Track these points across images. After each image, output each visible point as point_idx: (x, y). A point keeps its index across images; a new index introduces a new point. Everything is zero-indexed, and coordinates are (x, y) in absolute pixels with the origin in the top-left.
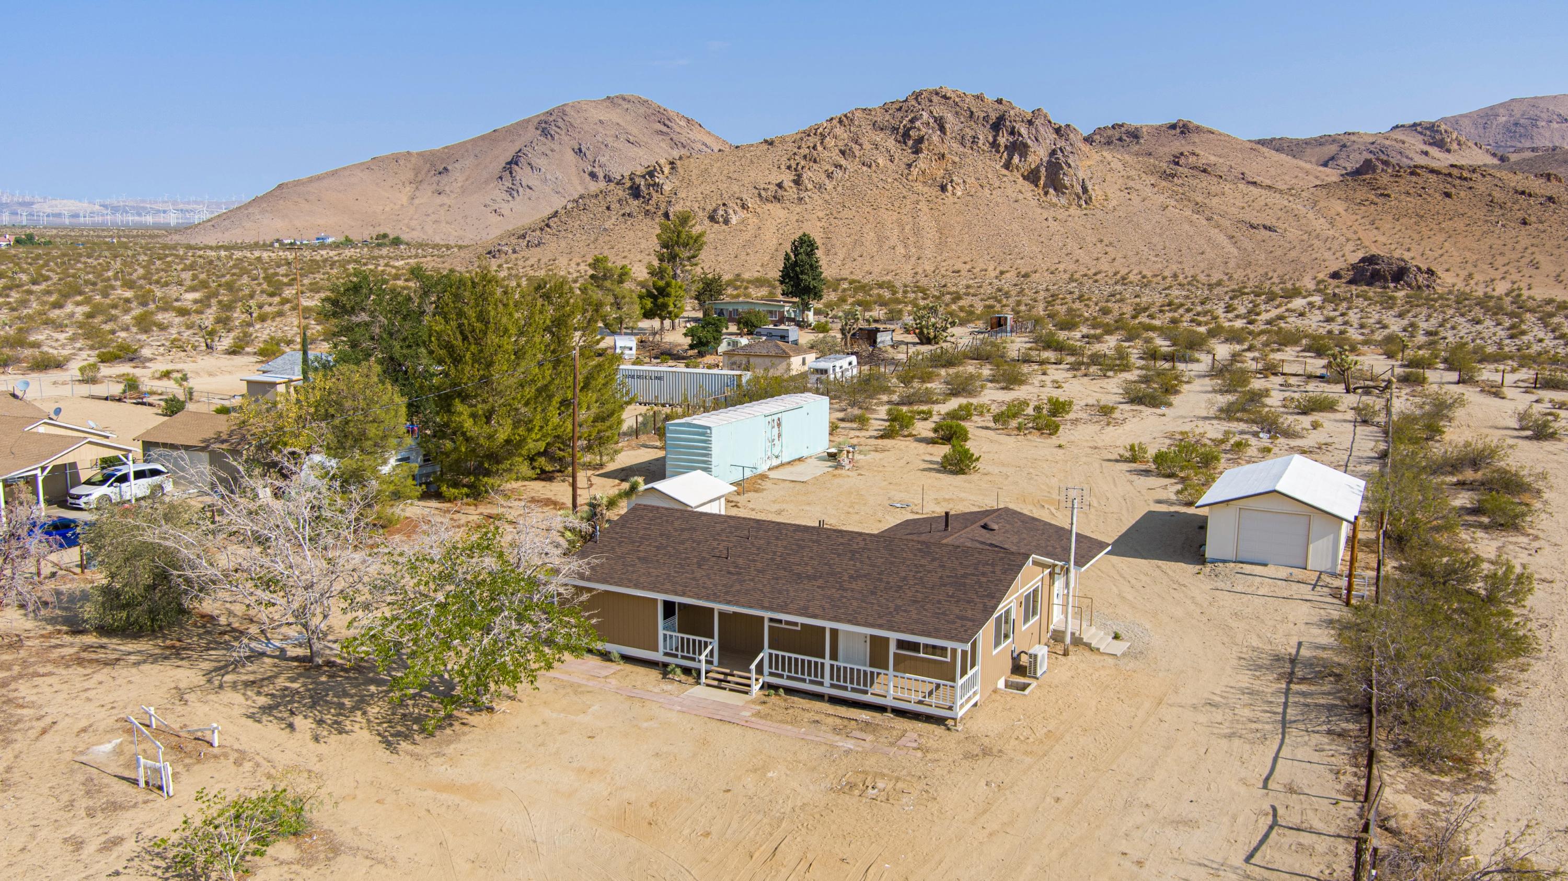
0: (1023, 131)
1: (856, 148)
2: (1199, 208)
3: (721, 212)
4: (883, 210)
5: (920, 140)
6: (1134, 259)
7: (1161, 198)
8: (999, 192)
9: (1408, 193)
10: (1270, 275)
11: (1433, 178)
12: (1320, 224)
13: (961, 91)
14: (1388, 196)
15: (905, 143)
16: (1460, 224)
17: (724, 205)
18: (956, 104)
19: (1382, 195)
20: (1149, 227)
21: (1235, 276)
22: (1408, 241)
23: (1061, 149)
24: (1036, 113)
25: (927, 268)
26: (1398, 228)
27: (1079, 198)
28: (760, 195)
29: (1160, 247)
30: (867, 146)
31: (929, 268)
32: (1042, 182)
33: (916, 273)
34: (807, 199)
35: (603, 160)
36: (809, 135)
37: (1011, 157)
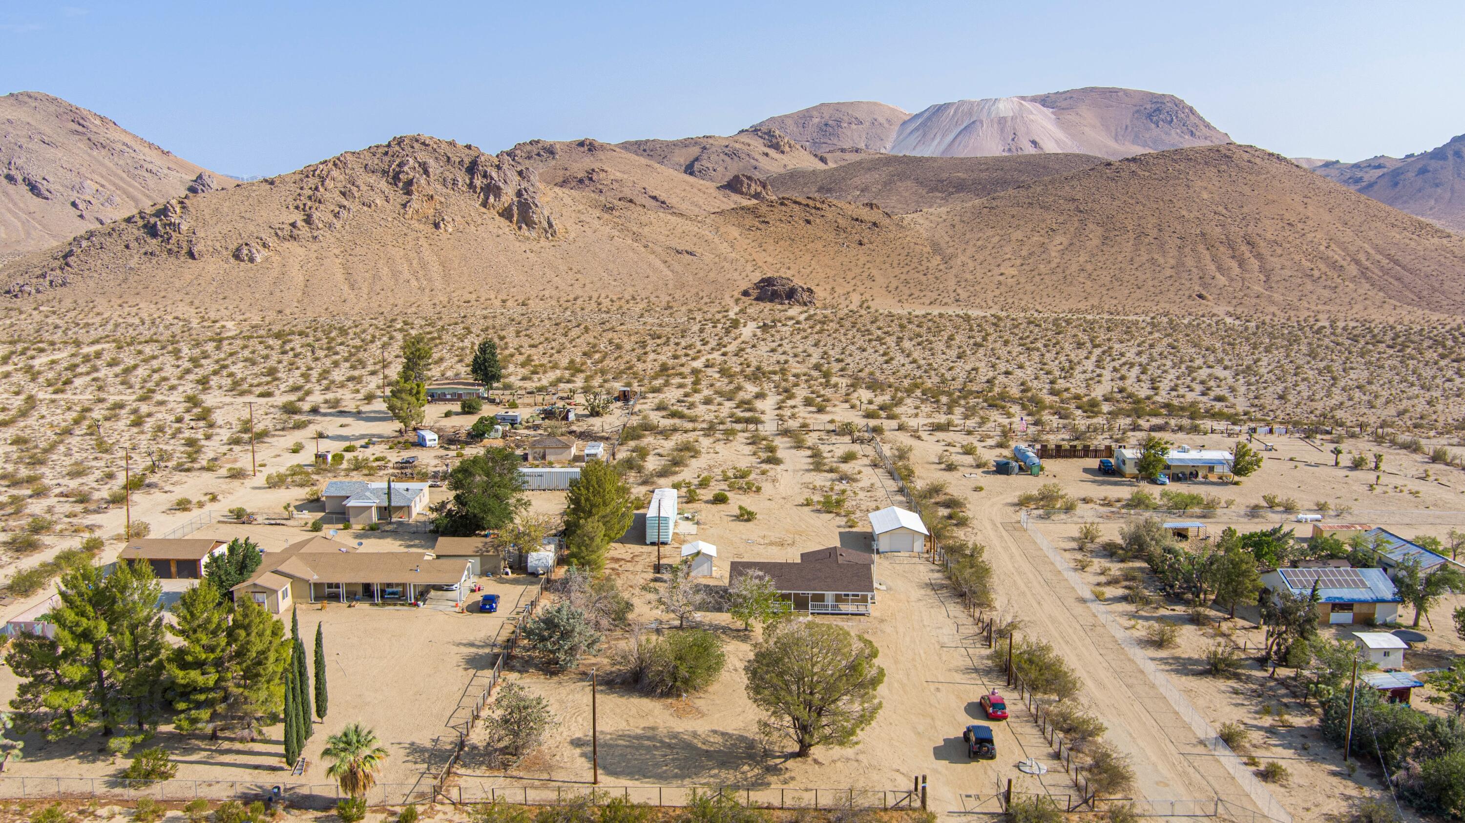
0: (494, 175)
1: (354, 189)
2: (636, 237)
3: (245, 251)
4: (390, 247)
5: (410, 183)
6: (599, 284)
7: (607, 230)
8: (483, 228)
9: (781, 221)
10: (701, 294)
11: (796, 208)
12: (724, 248)
13: (436, 139)
14: (768, 222)
15: (396, 185)
16: (819, 245)
17: (247, 244)
18: (435, 150)
20: (604, 256)
21: (676, 296)
22: (787, 260)
23: (526, 190)
24: (501, 157)
25: (442, 299)
26: (778, 250)
27: (547, 232)
28: (276, 234)
29: (615, 272)
30: (364, 188)
31: (444, 299)
32: (515, 219)
34: (321, 238)
36: (307, 176)
37: (487, 198)
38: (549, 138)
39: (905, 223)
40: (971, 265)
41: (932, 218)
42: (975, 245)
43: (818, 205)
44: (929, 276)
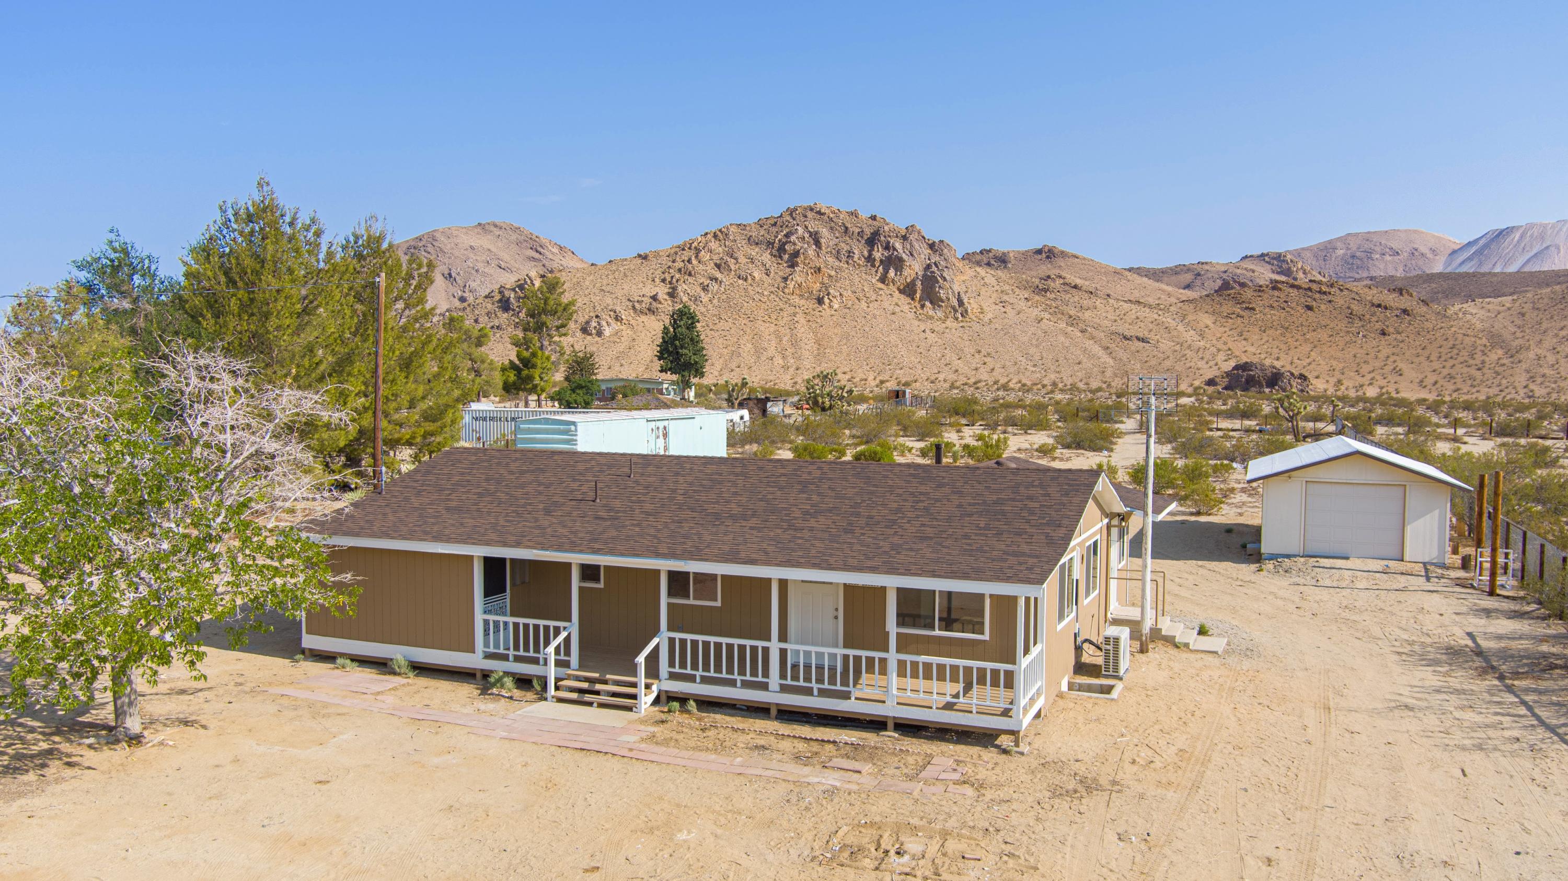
0: (898, 246)
1: (731, 262)
2: (1072, 321)
3: (594, 324)
4: (760, 322)
5: (796, 254)
6: (1012, 370)
7: (1035, 312)
8: (876, 304)
9: (1272, 307)
11: (1293, 292)
12: (1190, 336)
13: (835, 208)
14: (1253, 309)
15: (781, 257)
16: (1323, 335)
17: (597, 317)
18: (831, 220)
19: (1247, 308)
20: (1026, 339)
21: (1113, 384)
22: (1275, 351)
23: (935, 264)
24: (910, 229)
26: (1265, 339)
27: (956, 311)
28: (634, 307)
29: (1037, 357)
30: (742, 260)
32: (918, 296)
33: (796, 383)
35: (473, 285)
36: (683, 250)
37: (886, 271)
38: (1000, 247)
39: (1450, 312)
40: (1551, 358)
41: (1490, 307)
42: (1556, 335)
43: (1324, 289)
44: (1485, 370)
